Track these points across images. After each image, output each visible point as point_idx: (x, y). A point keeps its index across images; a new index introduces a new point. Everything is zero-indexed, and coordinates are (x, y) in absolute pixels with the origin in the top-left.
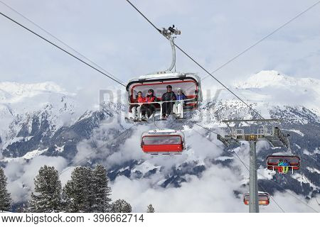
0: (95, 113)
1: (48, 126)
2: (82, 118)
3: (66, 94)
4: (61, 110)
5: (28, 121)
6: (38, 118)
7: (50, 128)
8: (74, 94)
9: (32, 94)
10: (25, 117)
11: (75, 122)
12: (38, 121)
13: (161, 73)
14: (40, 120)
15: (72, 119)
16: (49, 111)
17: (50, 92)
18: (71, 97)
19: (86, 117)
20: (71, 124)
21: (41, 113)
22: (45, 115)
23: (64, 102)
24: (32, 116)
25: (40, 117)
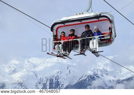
0: (88, 76)
1: (59, 85)
2: (81, 80)
3: (70, 64)
4: (67, 75)
5: (47, 81)
6: (53, 80)
7: (61, 86)
8: (75, 64)
9: (49, 65)
10: (45, 79)
11: (76, 82)
12: (53, 81)
13: (80, 14)
14: (54, 81)
15: (74, 81)
16: (59, 76)
17: (60, 63)
18: (73, 66)
19: (83, 78)
20: (74, 84)
21: (55, 77)
22: (57, 78)
23: (69, 69)
24: (49, 78)
25: (54, 79)
